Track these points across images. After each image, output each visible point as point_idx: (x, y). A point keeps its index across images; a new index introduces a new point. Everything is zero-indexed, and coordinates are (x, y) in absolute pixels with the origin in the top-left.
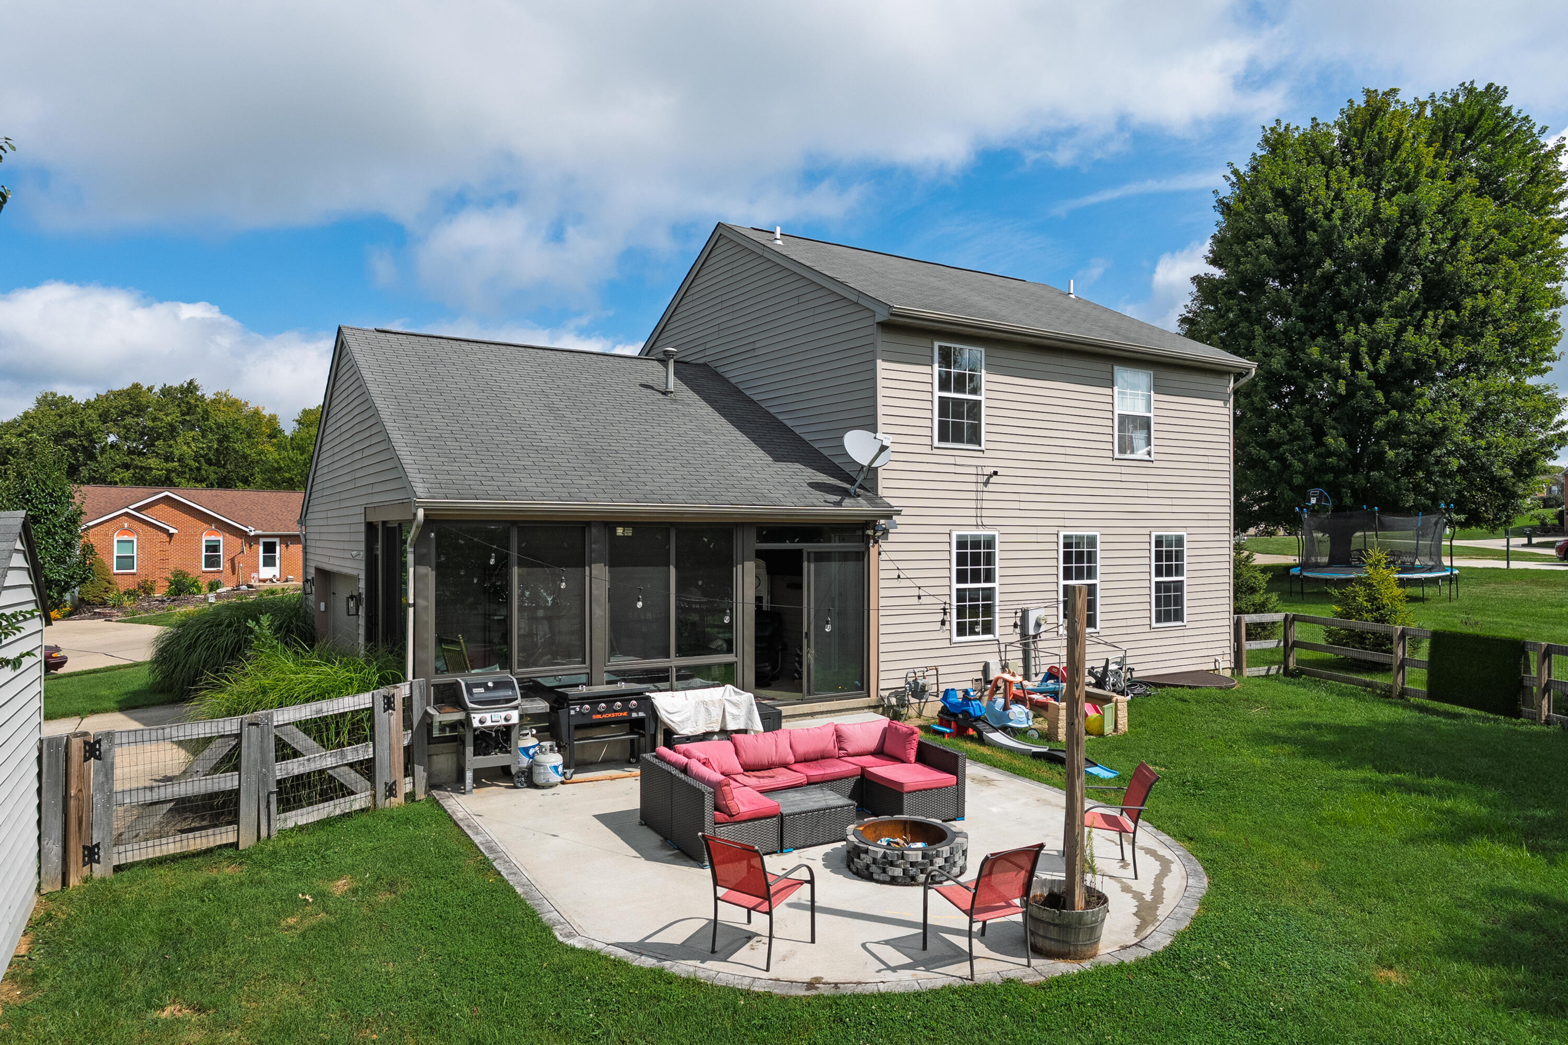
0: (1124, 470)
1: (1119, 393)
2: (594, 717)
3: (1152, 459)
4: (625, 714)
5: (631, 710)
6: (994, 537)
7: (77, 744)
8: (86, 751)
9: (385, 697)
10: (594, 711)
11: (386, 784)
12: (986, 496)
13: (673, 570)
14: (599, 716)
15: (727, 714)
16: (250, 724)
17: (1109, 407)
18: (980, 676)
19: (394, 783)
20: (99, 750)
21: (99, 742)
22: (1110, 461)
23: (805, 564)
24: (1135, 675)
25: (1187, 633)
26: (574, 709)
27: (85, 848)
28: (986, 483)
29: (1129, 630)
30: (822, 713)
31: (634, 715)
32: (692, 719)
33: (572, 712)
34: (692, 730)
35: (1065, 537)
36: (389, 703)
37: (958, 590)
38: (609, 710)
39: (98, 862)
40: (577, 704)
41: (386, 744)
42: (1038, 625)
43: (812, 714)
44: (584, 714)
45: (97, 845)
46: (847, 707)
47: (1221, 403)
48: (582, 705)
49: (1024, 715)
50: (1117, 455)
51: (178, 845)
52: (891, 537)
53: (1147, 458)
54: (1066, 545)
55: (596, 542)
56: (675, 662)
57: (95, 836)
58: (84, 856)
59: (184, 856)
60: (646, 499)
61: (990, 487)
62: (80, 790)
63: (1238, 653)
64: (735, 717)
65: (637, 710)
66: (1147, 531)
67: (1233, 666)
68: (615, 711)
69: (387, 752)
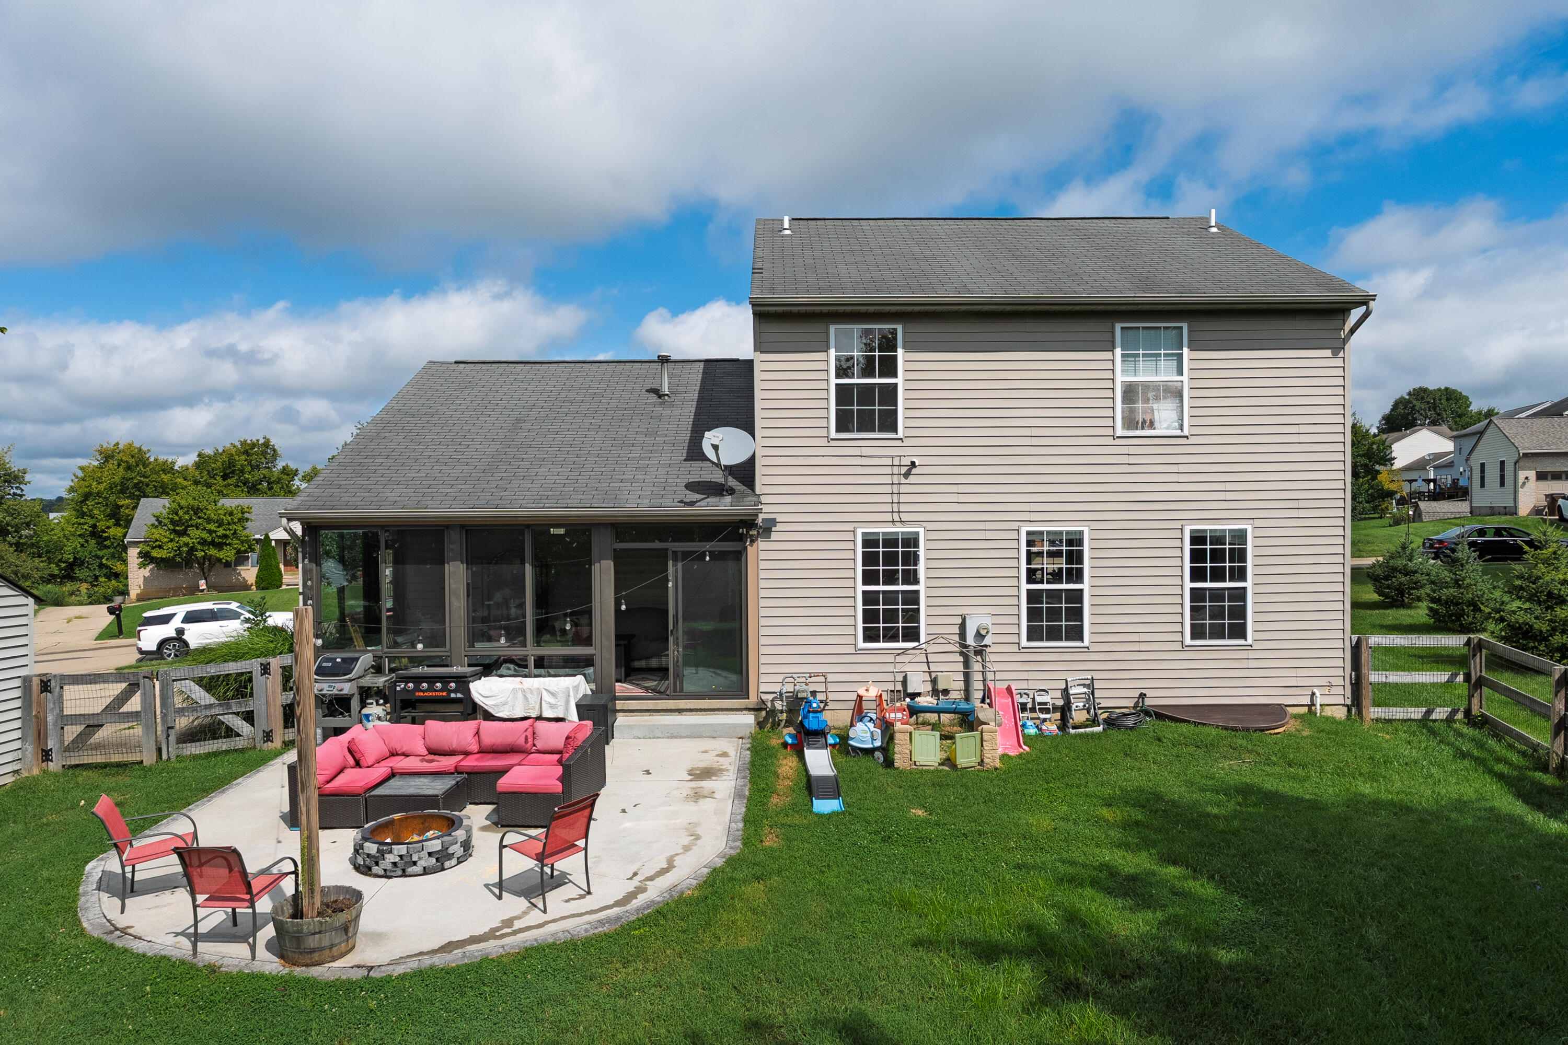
0: (1132, 450)
1: (1123, 355)
2: (417, 694)
3: (1186, 432)
4: (444, 694)
5: (450, 691)
6: (917, 533)
7: (36, 682)
8: (41, 687)
9: (262, 664)
10: (416, 688)
11: (264, 731)
12: (904, 489)
13: (528, 569)
14: (421, 694)
15: (543, 702)
16: (145, 677)
17: (1109, 375)
18: (899, 687)
19: (271, 731)
20: (50, 686)
21: (49, 681)
22: (1110, 441)
23: (670, 563)
24: (1148, 702)
25: (1252, 654)
26: (400, 686)
27: (43, 750)
28: (907, 475)
29: (1143, 647)
30: (691, 710)
31: (453, 695)
32: (510, 704)
33: (398, 689)
34: (508, 714)
35: (1029, 533)
36: (265, 669)
37: (864, 592)
38: (431, 689)
39: (51, 761)
40: (402, 682)
41: (263, 700)
42: (979, 636)
43: (680, 711)
44: (408, 691)
45: (51, 750)
46: (719, 706)
47: (1328, 353)
48: (407, 683)
49: (868, 734)
50: (1120, 432)
51: (104, 757)
52: (774, 536)
53: (1178, 433)
54: (1030, 543)
55: (454, 543)
56: (531, 651)
57: (49, 743)
58: (43, 756)
59: (105, 766)
60: (488, 504)
61: (912, 479)
62: (39, 712)
63: (1357, 686)
64: (552, 706)
65: (455, 691)
66: (1178, 525)
67: (1349, 702)
68: (436, 691)
69: (264, 707)
